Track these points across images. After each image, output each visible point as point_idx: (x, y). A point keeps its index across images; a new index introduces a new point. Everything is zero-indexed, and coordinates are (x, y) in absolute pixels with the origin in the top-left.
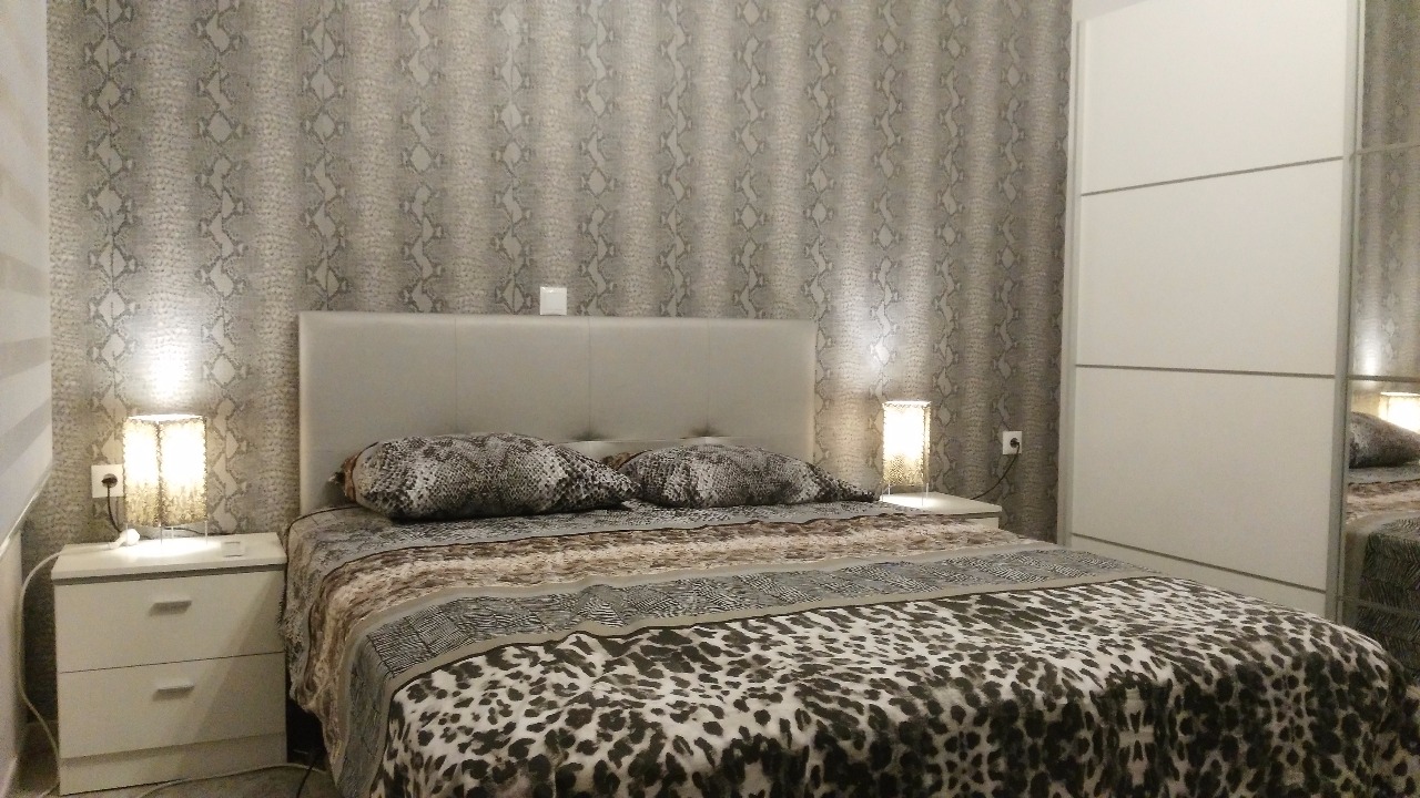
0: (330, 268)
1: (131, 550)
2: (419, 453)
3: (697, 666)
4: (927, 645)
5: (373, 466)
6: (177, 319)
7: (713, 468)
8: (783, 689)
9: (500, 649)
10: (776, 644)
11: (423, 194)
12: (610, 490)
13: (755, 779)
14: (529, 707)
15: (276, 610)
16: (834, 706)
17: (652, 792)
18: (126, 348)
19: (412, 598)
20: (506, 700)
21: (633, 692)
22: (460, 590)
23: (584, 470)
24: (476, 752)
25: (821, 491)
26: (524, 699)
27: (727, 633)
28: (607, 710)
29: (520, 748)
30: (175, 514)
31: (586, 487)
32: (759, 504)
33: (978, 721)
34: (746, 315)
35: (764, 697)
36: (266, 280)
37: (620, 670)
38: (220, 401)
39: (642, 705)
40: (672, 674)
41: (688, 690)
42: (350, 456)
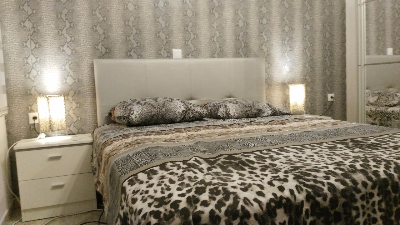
0: (103, 45)
1: (42, 140)
2: (135, 103)
3: (246, 168)
4: (340, 157)
5: (120, 109)
6: (53, 63)
7: (235, 106)
8: (287, 176)
9: (165, 164)
10: (277, 159)
11: (132, 19)
12: (200, 113)
13: (281, 216)
14: (178, 186)
15: (90, 158)
16: (311, 183)
17: (236, 223)
18: (37, 74)
19: (132, 148)
20: (168, 184)
21: (222, 179)
22: (149, 144)
23: (191, 107)
24: (156, 206)
25: (272, 112)
26: (176, 183)
27: (255, 155)
28: (212, 187)
29: (176, 204)
30: (55, 127)
31: (192, 113)
32: (251, 117)
33: (373, 187)
34: (241, 56)
35: (280, 180)
36: (82, 49)
37: (214, 170)
38: (70, 91)
39: (227, 185)
40: (237, 171)
41: (245, 178)
42: (113, 107)
